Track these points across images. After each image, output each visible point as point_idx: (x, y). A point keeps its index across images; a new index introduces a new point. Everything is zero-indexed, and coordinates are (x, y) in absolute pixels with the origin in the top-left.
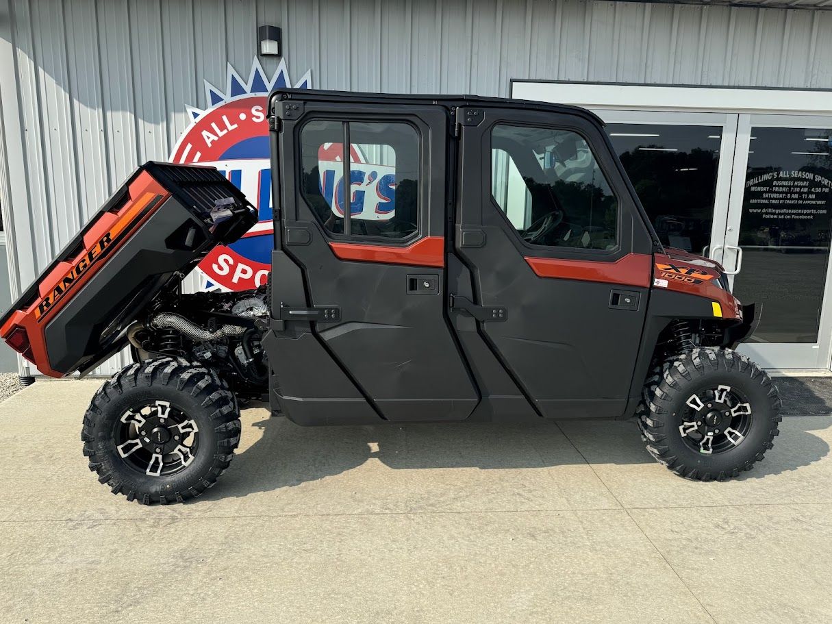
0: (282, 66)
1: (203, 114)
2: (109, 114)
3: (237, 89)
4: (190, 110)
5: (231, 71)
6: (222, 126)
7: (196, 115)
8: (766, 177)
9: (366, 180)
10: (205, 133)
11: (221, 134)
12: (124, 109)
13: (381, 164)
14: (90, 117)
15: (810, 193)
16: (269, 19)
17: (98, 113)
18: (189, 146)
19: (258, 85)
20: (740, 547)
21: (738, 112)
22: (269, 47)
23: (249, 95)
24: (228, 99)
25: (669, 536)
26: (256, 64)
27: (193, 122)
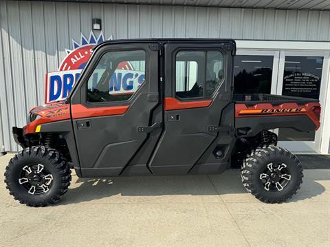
0: (102, 33)
1: (71, 52)
2: (36, 52)
3: (84, 42)
4: (66, 50)
5: (82, 36)
6: (79, 57)
7: (69, 52)
8: (292, 75)
9: (134, 77)
10: (72, 59)
11: (78, 59)
12: (42, 50)
13: (140, 70)
14: (29, 54)
15: (309, 81)
16: (96, 16)
17: (32, 52)
18: (66, 64)
19: (92, 41)
20: (267, 218)
21: (280, 50)
22: (97, 26)
23: (89, 45)
24: (81, 46)
25: (239, 213)
26: (92, 33)
27: (68, 55)
